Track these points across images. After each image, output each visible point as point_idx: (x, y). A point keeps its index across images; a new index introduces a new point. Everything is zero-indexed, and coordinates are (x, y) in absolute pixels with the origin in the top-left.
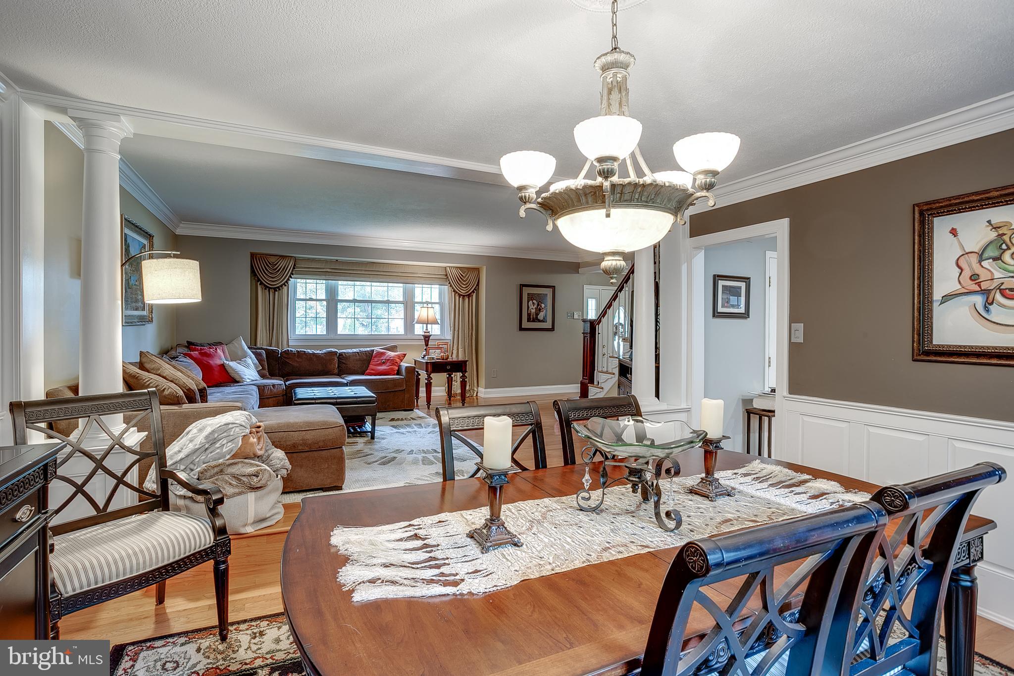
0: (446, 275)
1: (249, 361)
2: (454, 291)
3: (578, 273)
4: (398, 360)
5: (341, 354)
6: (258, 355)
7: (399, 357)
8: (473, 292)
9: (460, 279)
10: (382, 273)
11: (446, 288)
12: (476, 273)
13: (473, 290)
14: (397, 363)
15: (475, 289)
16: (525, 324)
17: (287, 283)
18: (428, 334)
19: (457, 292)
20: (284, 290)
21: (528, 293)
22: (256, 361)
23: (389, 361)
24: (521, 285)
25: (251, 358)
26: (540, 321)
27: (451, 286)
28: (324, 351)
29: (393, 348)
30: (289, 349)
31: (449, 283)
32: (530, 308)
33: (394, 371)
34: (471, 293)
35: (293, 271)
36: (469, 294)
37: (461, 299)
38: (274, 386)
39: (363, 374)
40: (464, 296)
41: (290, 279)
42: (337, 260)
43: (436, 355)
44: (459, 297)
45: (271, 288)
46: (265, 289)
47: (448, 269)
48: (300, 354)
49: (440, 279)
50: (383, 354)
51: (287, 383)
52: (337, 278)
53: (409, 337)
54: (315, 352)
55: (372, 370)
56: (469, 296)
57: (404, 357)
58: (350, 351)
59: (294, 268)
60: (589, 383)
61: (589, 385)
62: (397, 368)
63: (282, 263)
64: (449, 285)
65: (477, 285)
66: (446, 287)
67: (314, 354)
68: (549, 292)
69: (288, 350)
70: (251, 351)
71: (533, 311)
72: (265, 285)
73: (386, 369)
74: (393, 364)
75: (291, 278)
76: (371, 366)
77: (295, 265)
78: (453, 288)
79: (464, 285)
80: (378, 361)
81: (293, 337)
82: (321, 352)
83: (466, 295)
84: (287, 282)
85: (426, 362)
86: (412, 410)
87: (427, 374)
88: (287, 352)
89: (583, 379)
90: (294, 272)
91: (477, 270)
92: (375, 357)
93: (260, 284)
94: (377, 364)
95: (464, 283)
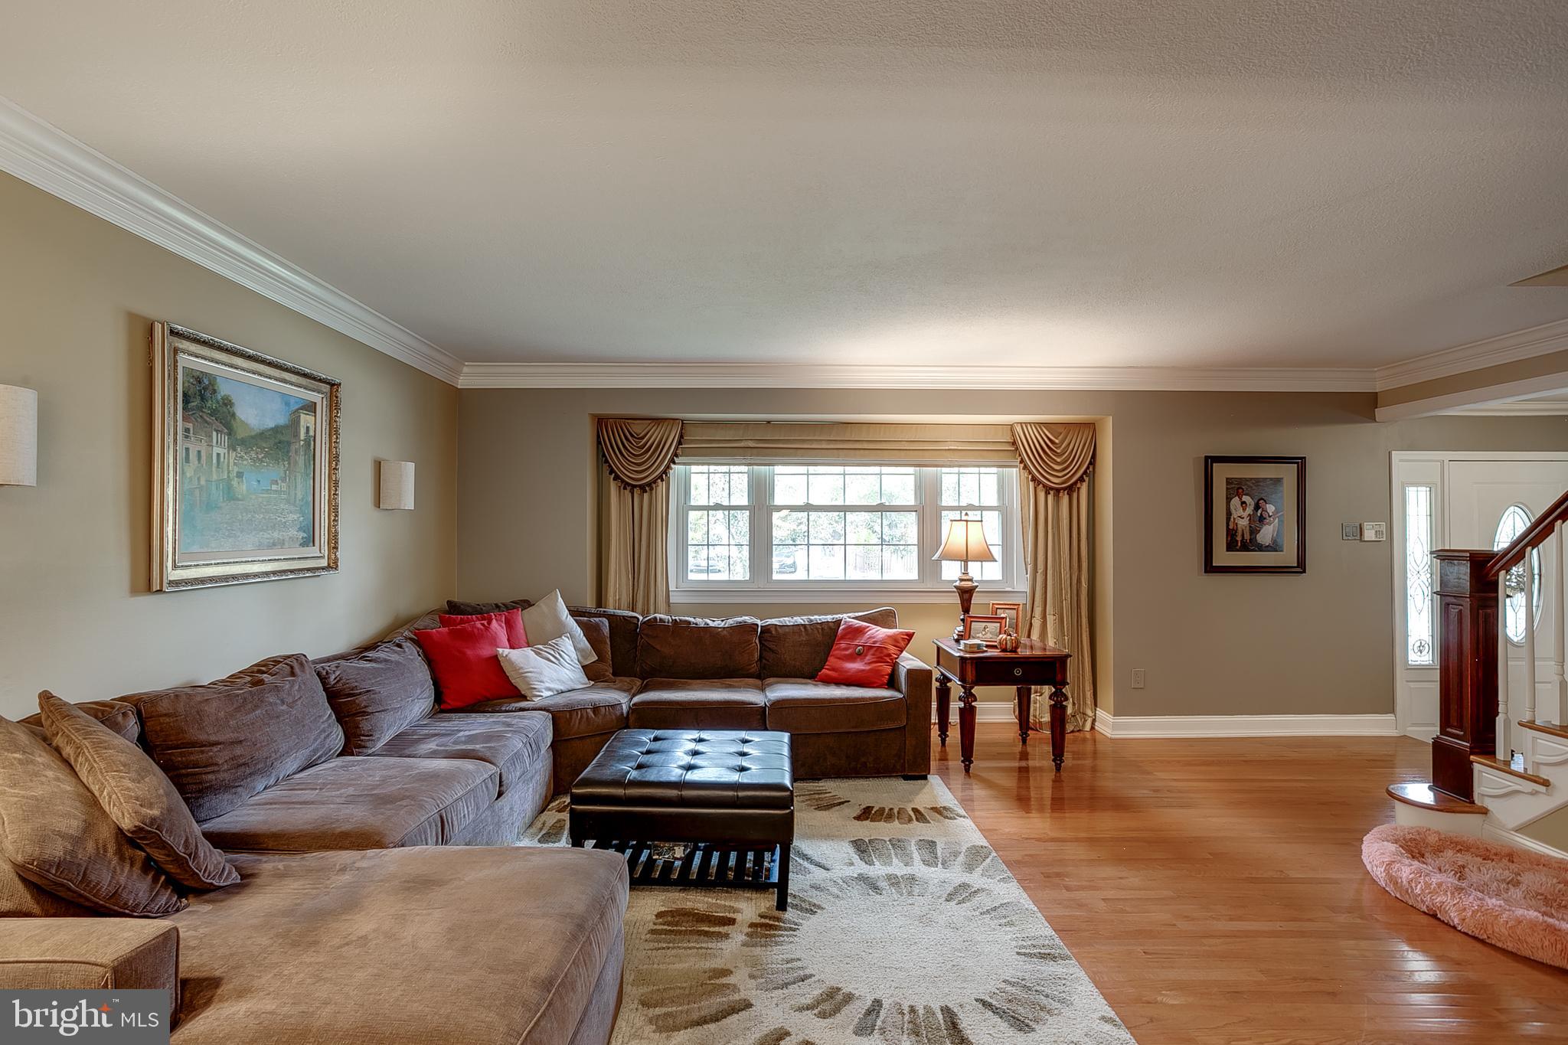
0: (1014, 443)
1: (567, 645)
2: (1034, 479)
3: (1375, 420)
4: (892, 649)
5: (766, 630)
6: (590, 632)
7: (896, 641)
8: (1081, 480)
9: (1047, 451)
10: (866, 446)
11: (1014, 473)
12: (1087, 434)
13: (1082, 477)
14: (889, 655)
15: (1085, 472)
16: (1222, 557)
17: (666, 475)
18: (969, 584)
19: (1040, 482)
20: (659, 489)
21: (1227, 479)
22: (585, 643)
23: (872, 652)
24: (1207, 458)
25: (572, 637)
26: (1261, 548)
27: (1025, 467)
28: (731, 622)
29: (884, 618)
30: (658, 616)
31: (1021, 462)
32: (1235, 515)
33: (883, 676)
34: (1075, 483)
35: (677, 448)
36: (1072, 485)
37: (1050, 497)
38: (596, 709)
39: (811, 675)
40: (1058, 491)
41: (673, 466)
42: (769, 422)
43: (986, 637)
44: (1047, 493)
45: (635, 486)
46: (625, 488)
47: (1019, 429)
48: (680, 629)
49: (1001, 454)
50: (859, 632)
51: (636, 699)
52: (767, 459)
53: (928, 586)
54: (712, 624)
55: (833, 669)
56: (1071, 489)
57: (909, 641)
58: (788, 621)
59: (680, 443)
60: (1472, 753)
61: (1472, 757)
62: (889, 669)
63: (655, 435)
64: (1022, 465)
65: (1090, 463)
66: (1015, 469)
67: (707, 629)
68: (1289, 473)
69: (655, 618)
70: (576, 621)
71: (1243, 523)
72: (623, 481)
73: (863, 670)
74: (880, 660)
75: (674, 463)
76: (832, 661)
77: (681, 436)
78: (1030, 473)
79: (1058, 463)
80: (846, 649)
81: (684, 586)
82: (722, 625)
83: (1064, 489)
84: (665, 472)
85: (962, 659)
86: (925, 778)
87: (963, 687)
88: (652, 624)
89: (1443, 731)
90: (679, 451)
91: (1090, 428)
92: (843, 637)
93: (614, 479)
94: (846, 656)
95: (1059, 460)
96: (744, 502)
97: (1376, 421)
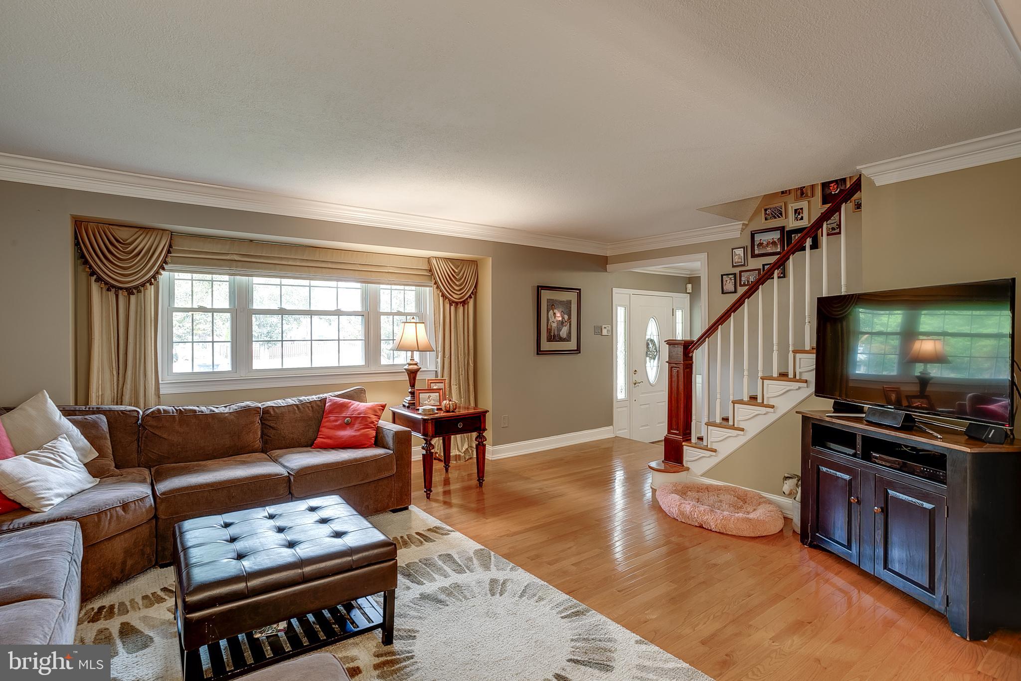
0: (430, 271)
1: (65, 446)
2: (443, 295)
4: (374, 418)
5: (266, 411)
6: (87, 429)
7: (375, 411)
8: (470, 297)
9: (451, 279)
10: (330, 266)
11: (428, 292)
12: (473, 267)
13: (470, 295)
14: (373, 422)
15: (472, 293)
16: (546, 345)
17: (155, 280)
18: (415, 367)
19: (447, 298)
20: (148, 292)
21: (547, 299)
22: (84, 442)
23: (358, 421)
24: (538, 287)
25: (69, 437)
26: (561, 339)
27: (438, 287)
28: (234, 407)
29: (358, 395)
30: (161, 407)
31: (435, 284)
32: (551, 321)
33: (371, 438)
34: (467, 299)
35: (166, 256)
36: (465, 300)
37: (453, 308)
38: (125, 506)
39: (310, 444)
40: (457, 303)
41: (162, 272)
42: (251, 241)
43: (429, 404)
44: (451, 305)
45: (121, 288)
46: (108, 290)
47: (434, 261)
48: (185, 417)
49: (422, 277)
50: (343, 407)
52: (249, 272)
53: (373, 369)
54: (216, 411)
55: (328, 438)
56: (464, 303)
57: (383, 410)
58: (281, 402)
59: (169, 252)
60: (683, 441)
61: (683, 443)
62: (374, 433)
63: (144, 242)
64: (435, 286)
65: (475, 287)
66: (428, 289)
67: (213, 415)
68: (572, 297)
69: (159, 410)
70: (69, 420)
71: (554, 325)
72: (106, 283)
73: (355, 436)
74: (367, 426)
75: (164, 269)
76: (324, 431)
77: (170, 246)
78: (441, 291)
79: (456, 285)
80: (336, 421)
81: (169, 379)
82: (227, 410)
83: (461, 303)
84: (154, 277)
85: (424, 420)
86: (407, 509)
87: (424, 439)
88: (157, 416)
89: (669, 432)
90: (169, 260)
91: (474, 264)
92: (331, 412)
93: (95, 281)
94: (336, 426)
95: (457, 283)
96: (226, 305)
97: (606, 271)
